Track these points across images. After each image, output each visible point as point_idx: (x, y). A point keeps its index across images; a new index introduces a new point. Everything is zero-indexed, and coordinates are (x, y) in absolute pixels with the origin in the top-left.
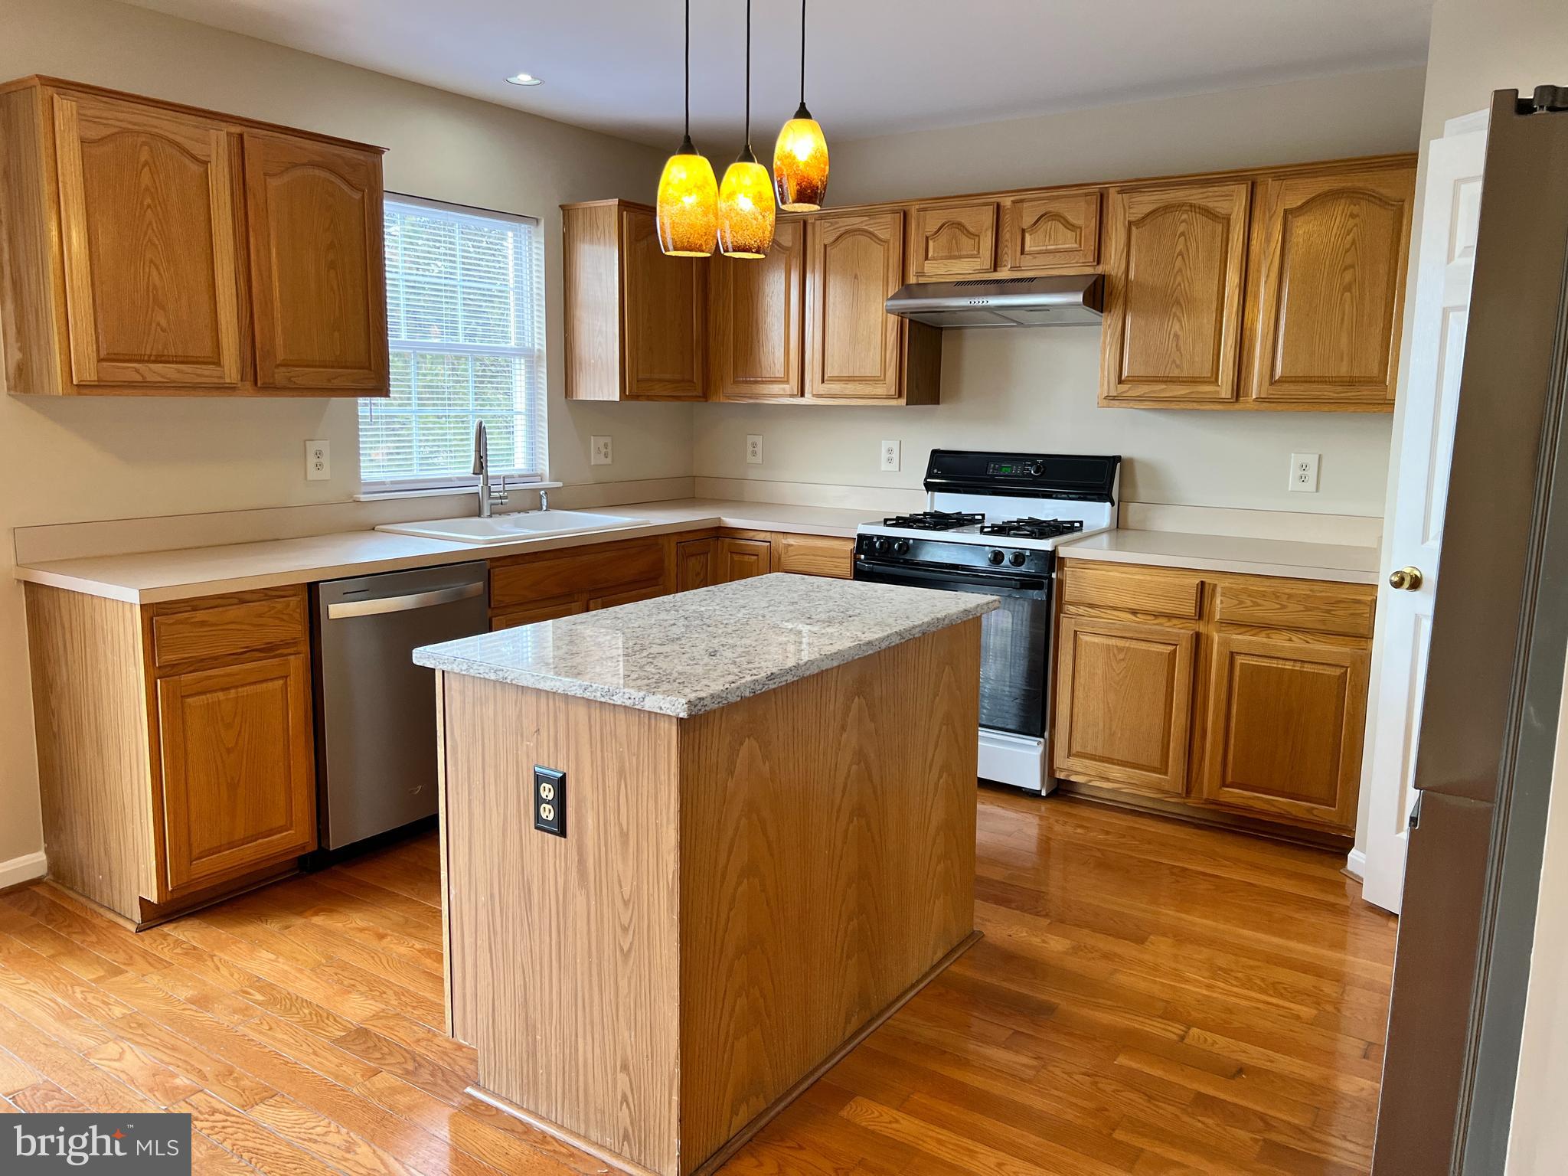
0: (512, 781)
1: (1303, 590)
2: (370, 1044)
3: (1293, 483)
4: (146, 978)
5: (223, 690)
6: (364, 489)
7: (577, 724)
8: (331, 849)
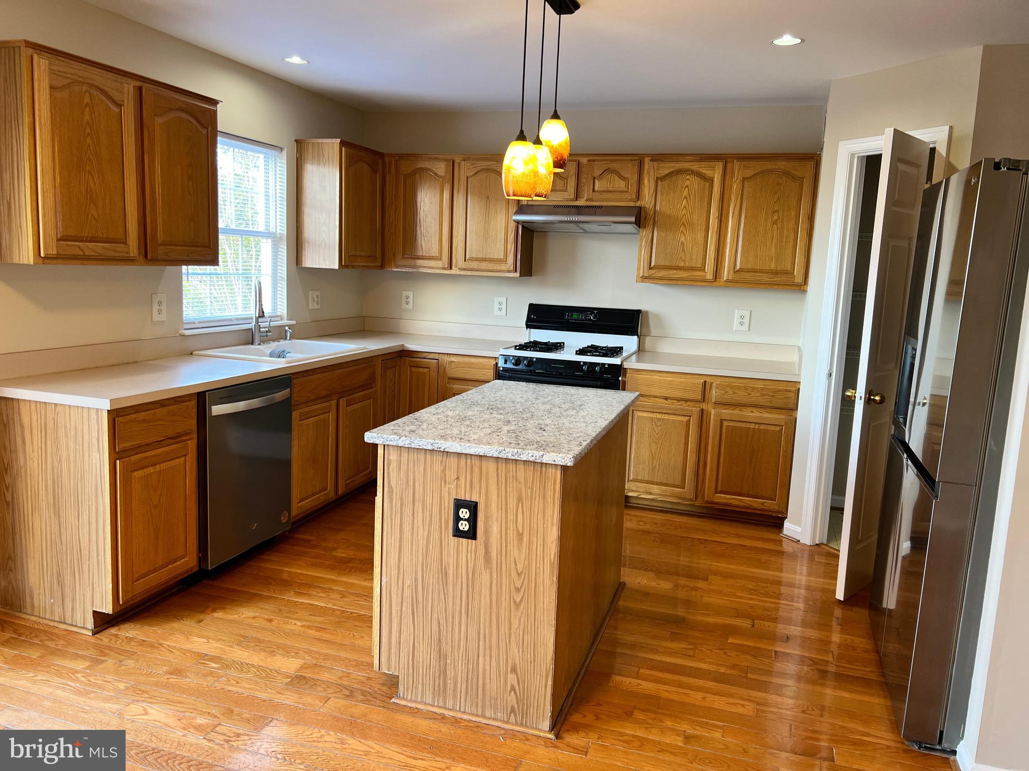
0: (436, 509)
1: (760, 385)
2: (311, 683)
3: (736, 326)
4: (124, 663)
5: (153, 465)
6: (185, 327)
7: (487, 472)
8: (209, 569)
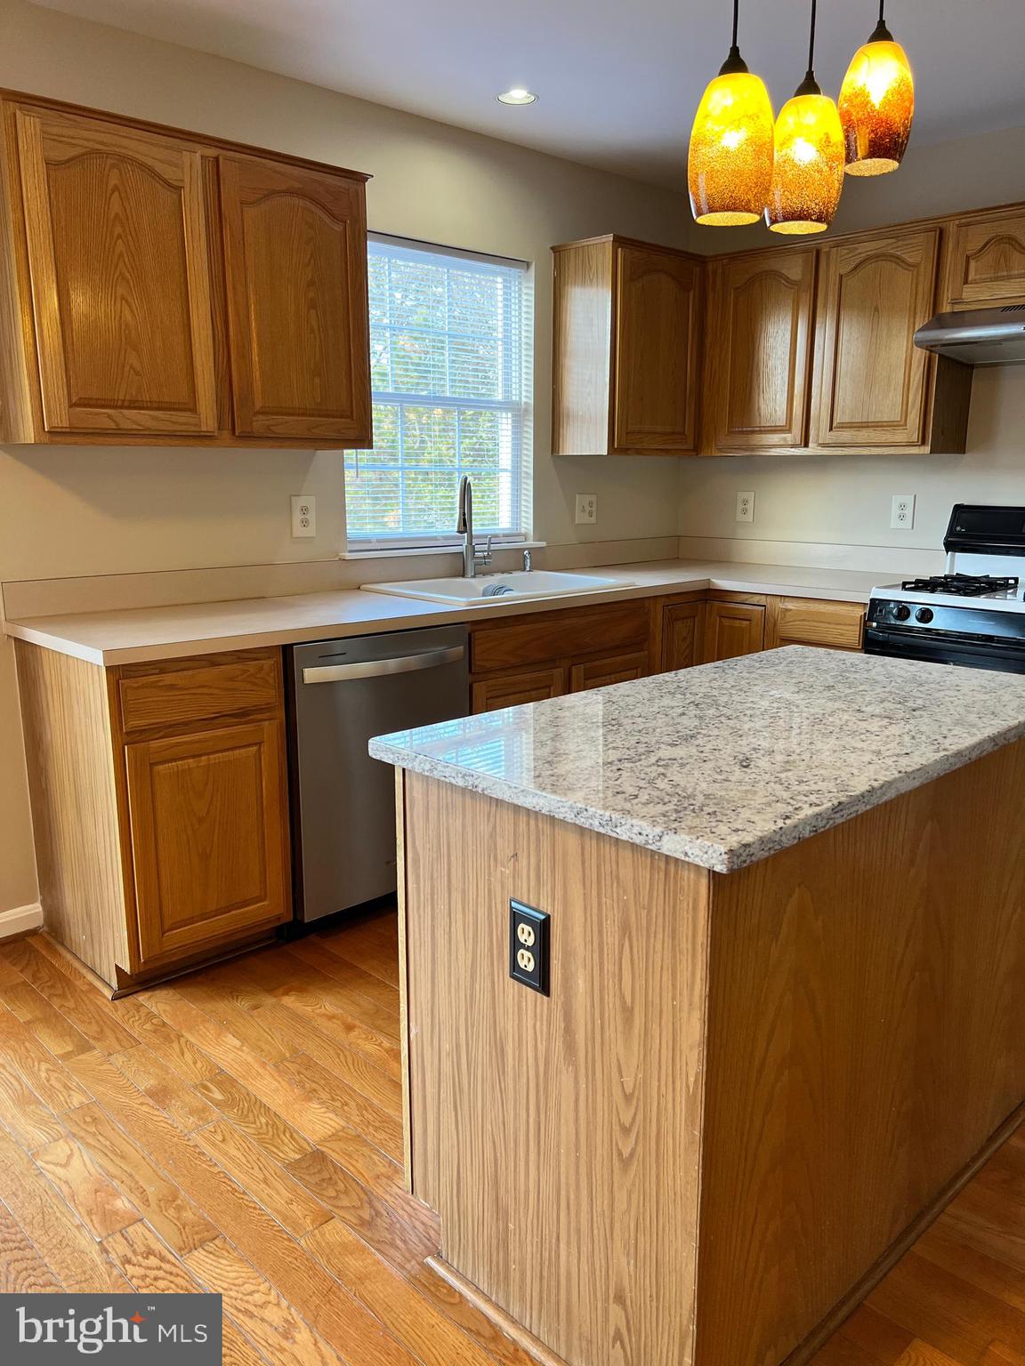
0: (483, 912)
2: (326, 1175)
4: (112, 1058)
5: (193, 757)
6: (350, 547)
7: (565, 855)
8: (306, 921)
